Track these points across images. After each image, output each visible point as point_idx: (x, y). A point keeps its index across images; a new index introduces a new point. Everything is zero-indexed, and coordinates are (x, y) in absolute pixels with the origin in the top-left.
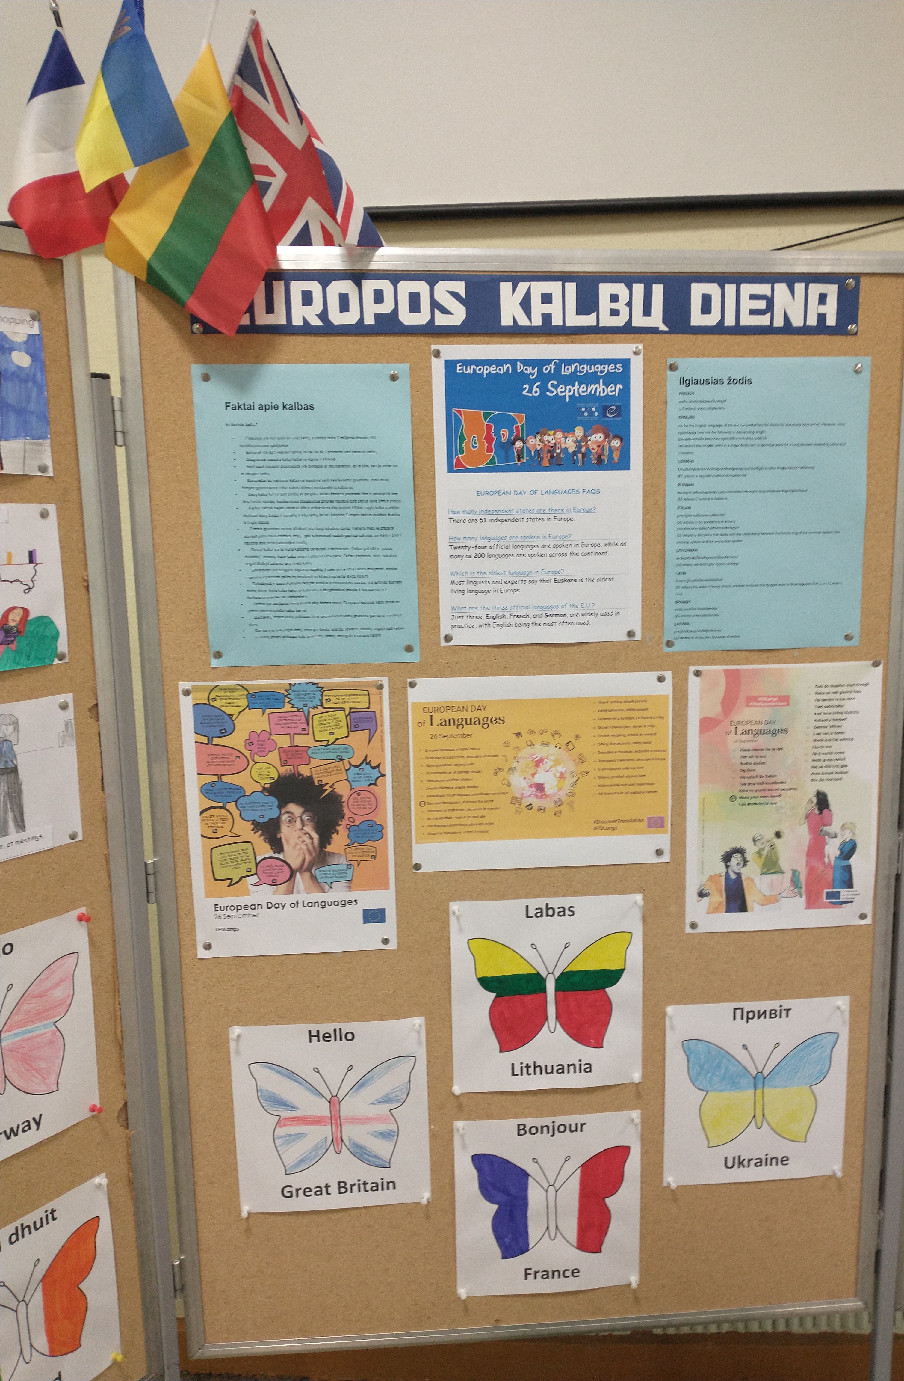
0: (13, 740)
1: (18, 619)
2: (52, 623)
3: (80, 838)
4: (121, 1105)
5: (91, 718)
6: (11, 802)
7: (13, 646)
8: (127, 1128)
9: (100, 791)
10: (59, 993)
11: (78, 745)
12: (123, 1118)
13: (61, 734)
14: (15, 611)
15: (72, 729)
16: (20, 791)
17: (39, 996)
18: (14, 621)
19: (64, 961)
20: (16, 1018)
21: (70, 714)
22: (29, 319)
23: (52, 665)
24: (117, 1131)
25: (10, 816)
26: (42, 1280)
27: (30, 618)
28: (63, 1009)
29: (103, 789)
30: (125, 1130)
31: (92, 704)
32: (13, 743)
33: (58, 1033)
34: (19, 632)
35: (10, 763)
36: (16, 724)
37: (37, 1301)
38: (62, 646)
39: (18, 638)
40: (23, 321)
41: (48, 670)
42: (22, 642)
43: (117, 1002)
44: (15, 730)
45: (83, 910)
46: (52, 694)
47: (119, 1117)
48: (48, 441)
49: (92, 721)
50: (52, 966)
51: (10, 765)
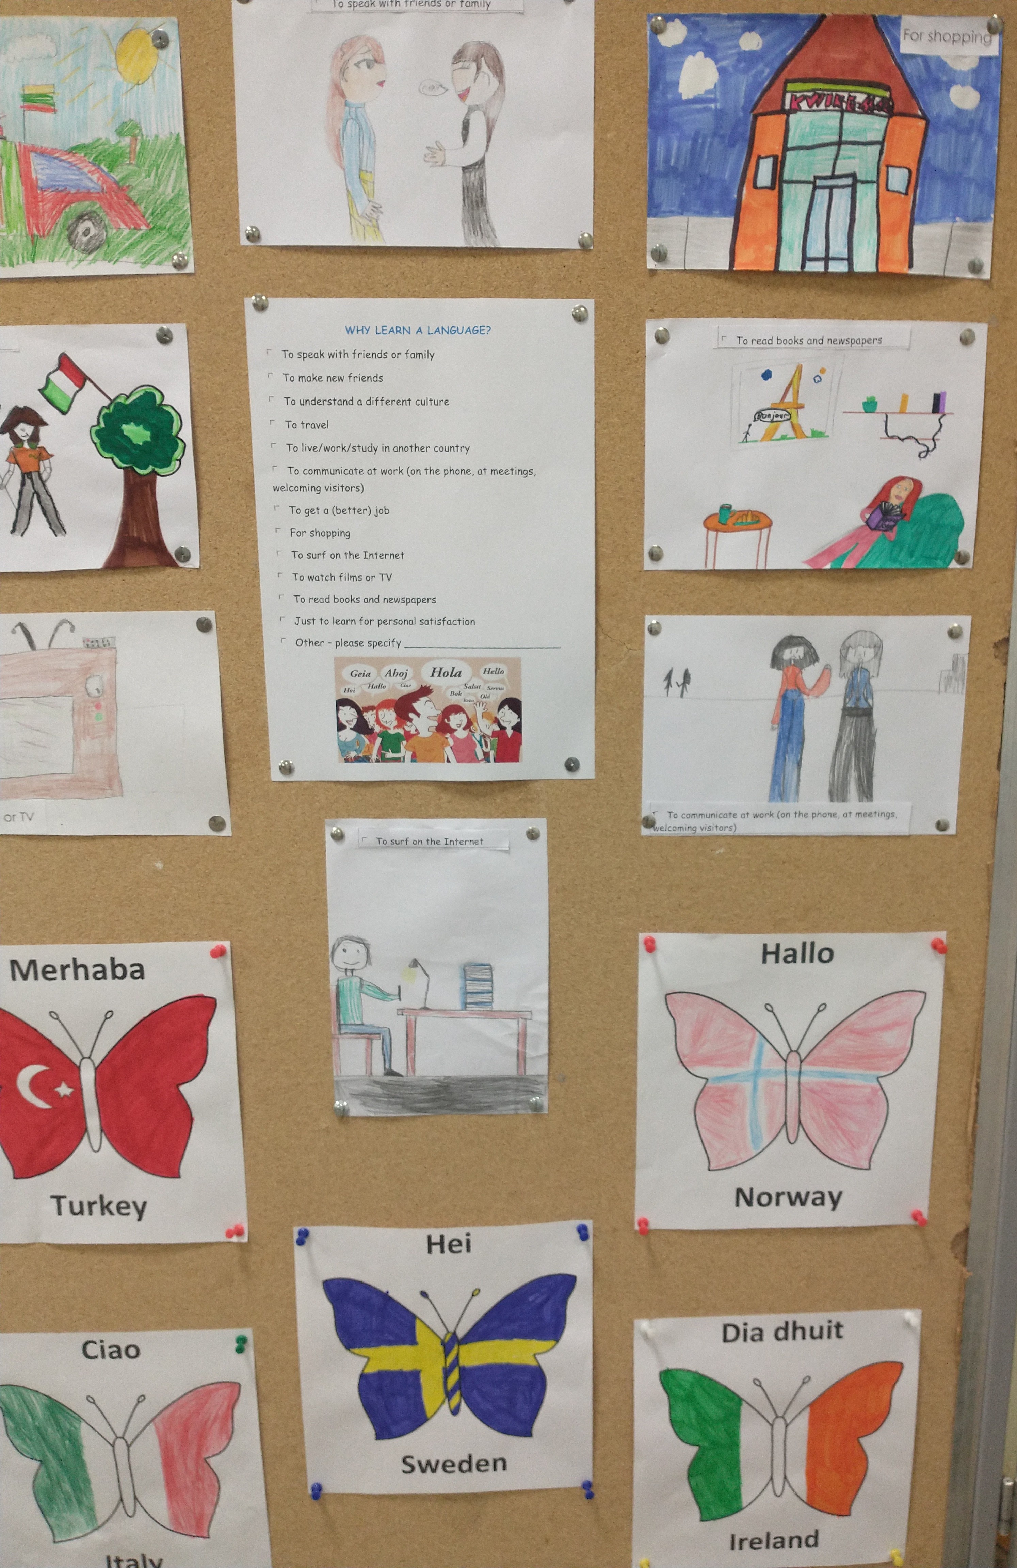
0: (871, 670)
1: (904, 495)
2: (956, 506)
3: (952, 831)
4: (960, 1228)
5: (996, 657)
6: (857, 758)
7: (892, 534)
8: (964, 1263)
9: (994, 769)
10: (890, 1039)
11: (968, 696)
12: (960, 1248)
13: (945, 674)
14: (901, 483)
15: (963, 669)
16: (872, 745)
17: (862, 1033)
18: (898, 497)
19: (903, 997)
20: (826, 1052)
21: (962, 647)
22: (985, 32)
23: (946, 569)
24: (949, 1262)
25: (853, 776)
26: (812, 1405)
27: (923, 495)
28: (893, 1063)
29: (999, 766)
30: (960, 1266)
31: (1001, 638)
32: (871, 674)
33: (880, 1093)
34: (903, 515)
35: (863, 701)
36: (878, 648)
37: (801, 1427)
38: (966, 542)
39: (900, 523)
40: (973, 38)
41: (938, 576)
42: (906, 531)
43: (974, 1083)
44: (876, 655)
45: (942, 935)
46: (939, 613)
47: (954, 1244)
48: (989, 225)
49: (997, 663)
50: (886, 999)
51: (863, 705)
